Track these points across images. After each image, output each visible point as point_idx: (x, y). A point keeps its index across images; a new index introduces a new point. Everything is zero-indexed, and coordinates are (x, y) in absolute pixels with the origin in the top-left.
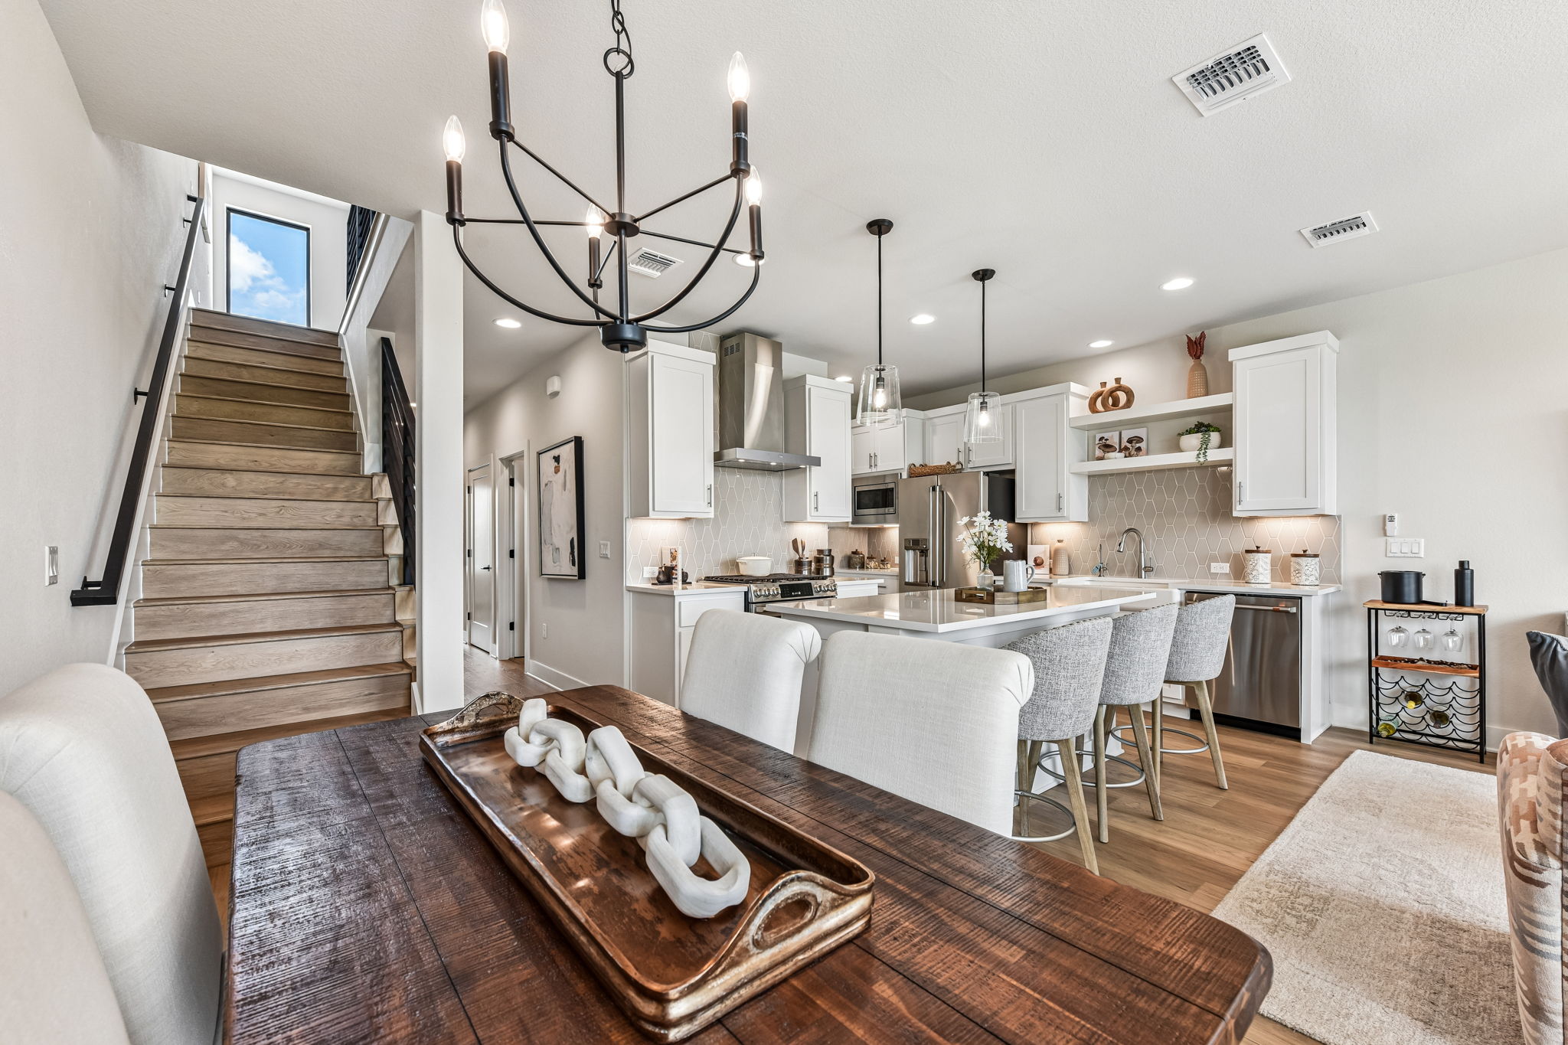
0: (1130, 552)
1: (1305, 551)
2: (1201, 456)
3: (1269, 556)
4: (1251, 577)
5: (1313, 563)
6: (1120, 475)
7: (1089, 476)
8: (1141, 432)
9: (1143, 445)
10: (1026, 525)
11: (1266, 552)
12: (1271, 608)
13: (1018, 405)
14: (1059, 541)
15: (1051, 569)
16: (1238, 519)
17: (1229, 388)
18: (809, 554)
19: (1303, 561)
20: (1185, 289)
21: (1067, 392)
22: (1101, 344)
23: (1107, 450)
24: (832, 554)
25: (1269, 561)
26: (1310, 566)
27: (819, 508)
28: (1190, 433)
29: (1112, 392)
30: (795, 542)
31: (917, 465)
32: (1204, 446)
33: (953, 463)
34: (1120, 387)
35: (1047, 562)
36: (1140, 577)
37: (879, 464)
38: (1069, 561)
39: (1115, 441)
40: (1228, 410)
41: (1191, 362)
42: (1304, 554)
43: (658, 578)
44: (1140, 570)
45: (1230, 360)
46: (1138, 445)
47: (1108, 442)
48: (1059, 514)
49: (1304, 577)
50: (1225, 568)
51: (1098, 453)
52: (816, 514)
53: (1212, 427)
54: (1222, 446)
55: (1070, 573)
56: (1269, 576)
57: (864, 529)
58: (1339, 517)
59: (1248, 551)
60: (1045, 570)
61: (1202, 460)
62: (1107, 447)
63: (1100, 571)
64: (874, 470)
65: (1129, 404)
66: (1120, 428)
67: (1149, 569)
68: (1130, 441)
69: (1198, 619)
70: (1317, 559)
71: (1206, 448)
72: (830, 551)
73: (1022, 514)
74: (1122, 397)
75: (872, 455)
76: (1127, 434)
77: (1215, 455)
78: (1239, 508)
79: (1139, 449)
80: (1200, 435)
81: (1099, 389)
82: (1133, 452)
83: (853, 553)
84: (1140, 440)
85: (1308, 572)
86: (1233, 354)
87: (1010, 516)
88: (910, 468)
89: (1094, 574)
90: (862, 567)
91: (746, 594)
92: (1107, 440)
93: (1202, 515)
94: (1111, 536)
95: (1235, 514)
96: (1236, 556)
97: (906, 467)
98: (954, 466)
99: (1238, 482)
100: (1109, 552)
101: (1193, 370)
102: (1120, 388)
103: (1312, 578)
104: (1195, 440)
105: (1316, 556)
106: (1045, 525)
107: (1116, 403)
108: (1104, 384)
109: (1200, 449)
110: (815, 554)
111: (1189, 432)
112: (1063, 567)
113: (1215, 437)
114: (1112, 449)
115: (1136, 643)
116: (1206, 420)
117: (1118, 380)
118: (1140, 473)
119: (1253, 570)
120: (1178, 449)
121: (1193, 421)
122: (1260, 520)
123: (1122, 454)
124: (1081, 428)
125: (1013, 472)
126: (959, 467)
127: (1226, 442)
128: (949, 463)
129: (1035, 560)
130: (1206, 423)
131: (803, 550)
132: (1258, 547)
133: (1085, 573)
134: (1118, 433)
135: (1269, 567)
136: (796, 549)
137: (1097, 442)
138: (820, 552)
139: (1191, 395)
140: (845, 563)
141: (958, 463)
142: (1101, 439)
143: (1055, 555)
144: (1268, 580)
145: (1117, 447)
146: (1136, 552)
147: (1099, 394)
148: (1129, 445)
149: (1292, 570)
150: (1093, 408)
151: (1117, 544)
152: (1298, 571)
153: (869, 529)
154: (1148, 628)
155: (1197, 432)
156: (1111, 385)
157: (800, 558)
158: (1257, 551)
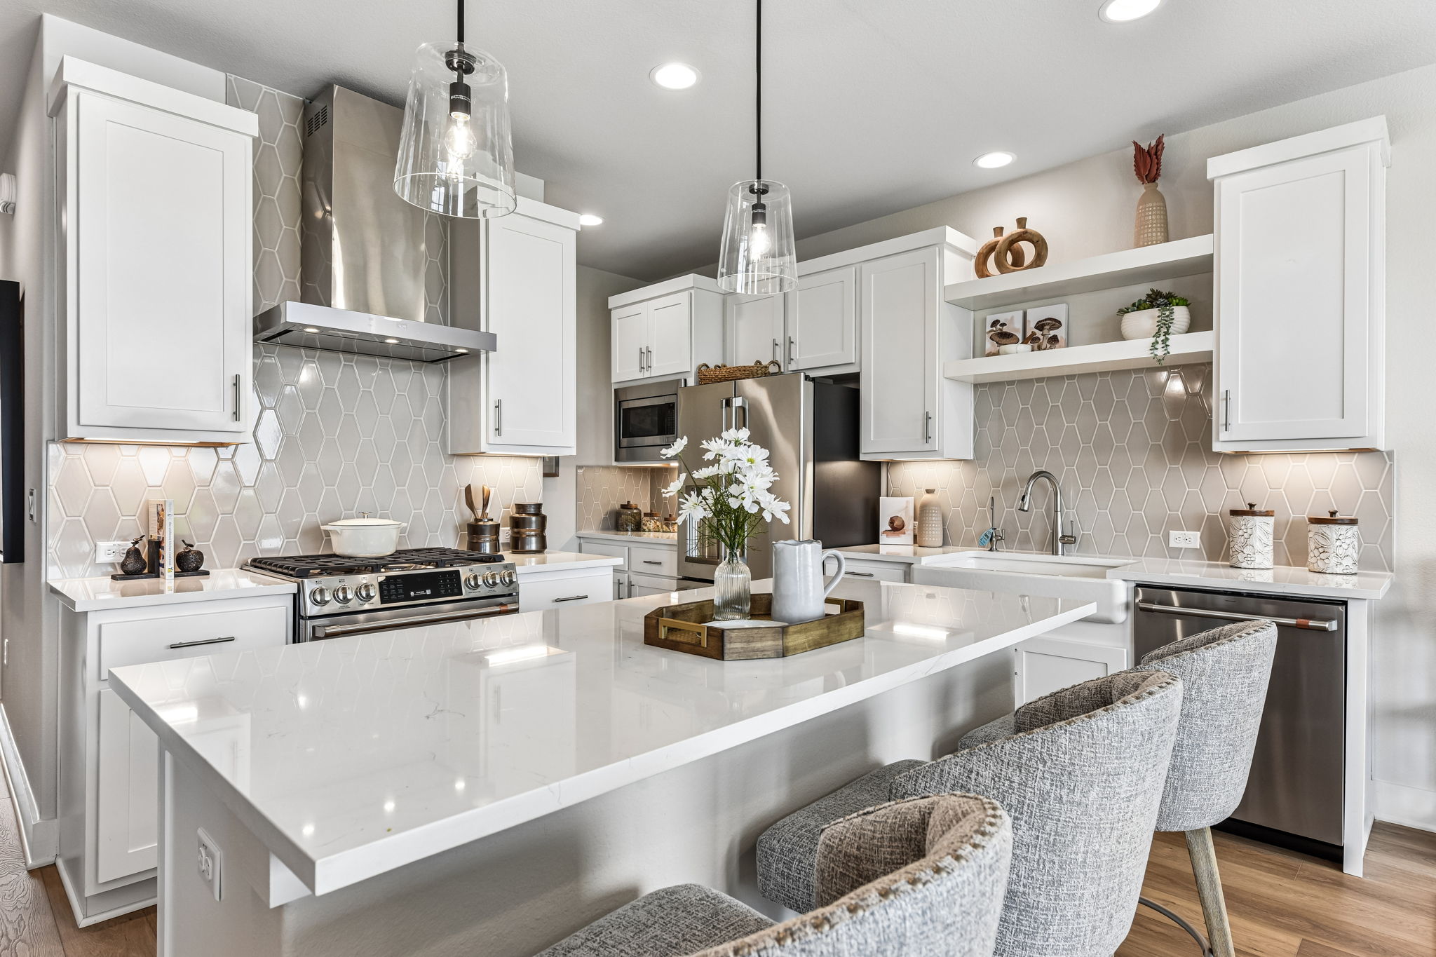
0: (1038, 511)
1: (1333, 514)
2: (1159, 346)
3: (1271, 520)
4: (1240, 557)
5: (1350, 534)
6: (1025, 383)
7: (976, 386)
8: (1057, 311)
9: (1060, 333)
10: (878, 465)
11: (1268, 514)
12: (1293, 622)
13: (864, 266)
14: (928, 491)
15: (915, 537)
16: (1219, 454)
17: (1206, 225)
18: (498, 512)
19: (1332, 531)
20: (1146, 17)
21: (940, 243)
22: (995, 161)
23: (1004, 341)
24: (543, 512)
25: (1270, 529)
26: (1343, 541)
27: (504, 429)
28: (1138, 309)
29: (1013, 241)
30: (468, 490)
31: (712, 366)
32: (1164, 329)
33: (765, 363)
34: (1026, 232)
35: (910, 525)
36: (1055, 552)
37: (654, 365)
38: (944, 525)
39: (1015, 327)
40: (1203, 268)
41: (1140, 189)
42: (1332, 520)
43: (123, 565)
44: (1057, 541)
45: (1209, 177)
46: (1052, 333)
47: (1005, 329)
48: (927, 447)
49: (1333, 560)
50: (1194, 539)
51: (990, 346)
52: (498, 440)
53: (1175, 298)
54: (1193, 327)
55: (945, 543)
56: (1271, 556)
57: (645, 469)
58: (1390, 454)
59: (1235, 513)
60: (907, 537)
61: (1160, 352)
62: (1003, 337)
63: (992, 541)
64: (647, 374)
65: (1039, 260)
66: (1024, 305)
67: (1069, 540)
68: (1040, 326)
69: (1205, 688)
70: (1355, 528)
71: (1167, 333)
72: (539, 506)
73: (871, 447)
74: (1028, 249)
75: (644, 350)
76: (1036, 315)
77: (1184, 344)
78: (1224, 436)
79: (1054, 340)
80: (1155, 312)
81: (990, 238)
82: (1045, 344)
83: (623, 507)
84: (1056, 324)
85: (1340, 551)
86: (1216, 167)
87: (852, 451)
88: (699, 368)
89: (982, 545)
90: (638, 528)
91: (297, 598)
92: (1004, 325)
93: (1156, 450)
94: (1009, 484)
95: (1217, 447)
96: (1212, 520)
97: (694, 370)
98: (766, 367)
99: (1222, 390)
100: (1006, 509)
101: (1143, 201)
102: (1025, 236)
103: (1348, 562)
104: (1147, 320)
105: (1353, 522)
106: (907, 465)
107: (1018, 262)
108: (998, 231)
109: (1157, 335)
110: (513, 512)
111: (1138, 306)
112: (934, 533)
113: (1180, 315)
114: (1011, 340)
115: (1077, 811)
116: (1164, 286)
117: (1021, 222)
118: (1055, 379)
119: (1245, 545)
120: (1119, 336)
121: (1141, 290)
122: (1253, 459)
123: (1028, 347)
124: (962, 304)
125: (856, 377)
126: (773, 369)
127: (1201, 320)
128: (758, 362)
129: (892, 521)
130: (1165, 292)
131: (485, 505)
132: (1251, 506)
133: (969, 543)
134: (1020, 313)
135: (1270, 540)
136: (470, 504)
137: (988, 328)
138: (521, 508)
139: (1141, 241)
140: (611, 523)
141: (774, 363)
142: (995, 323)
143: (922, 513)
144: (1269, 564)
145: (1020, 336)
146: (1048, 510)
147: (991, 248)
148: (1039, 334)
149: (1312, 545)
150: (981, 272)
151: (1019, 496)
152: (1323, 549)
153: (653, 469)
154: (1112, 766)
155: (1152, 307)
156: (1011, 229)
157: (477, 520)
158: (1251, 511)
